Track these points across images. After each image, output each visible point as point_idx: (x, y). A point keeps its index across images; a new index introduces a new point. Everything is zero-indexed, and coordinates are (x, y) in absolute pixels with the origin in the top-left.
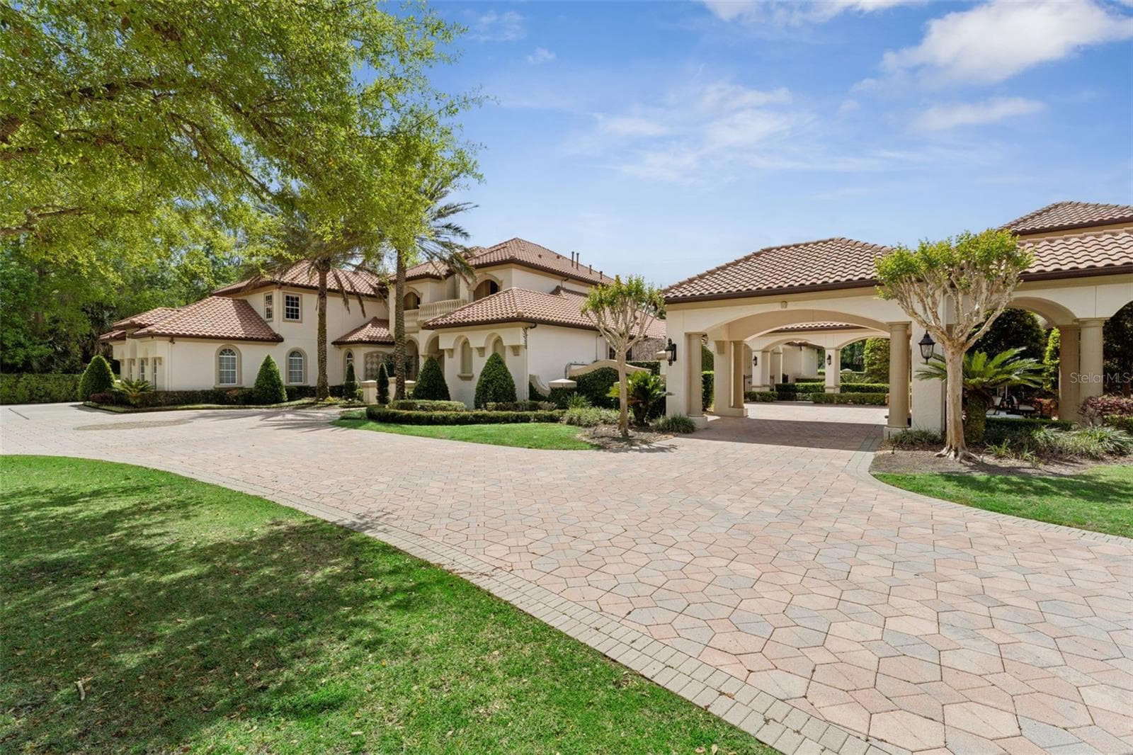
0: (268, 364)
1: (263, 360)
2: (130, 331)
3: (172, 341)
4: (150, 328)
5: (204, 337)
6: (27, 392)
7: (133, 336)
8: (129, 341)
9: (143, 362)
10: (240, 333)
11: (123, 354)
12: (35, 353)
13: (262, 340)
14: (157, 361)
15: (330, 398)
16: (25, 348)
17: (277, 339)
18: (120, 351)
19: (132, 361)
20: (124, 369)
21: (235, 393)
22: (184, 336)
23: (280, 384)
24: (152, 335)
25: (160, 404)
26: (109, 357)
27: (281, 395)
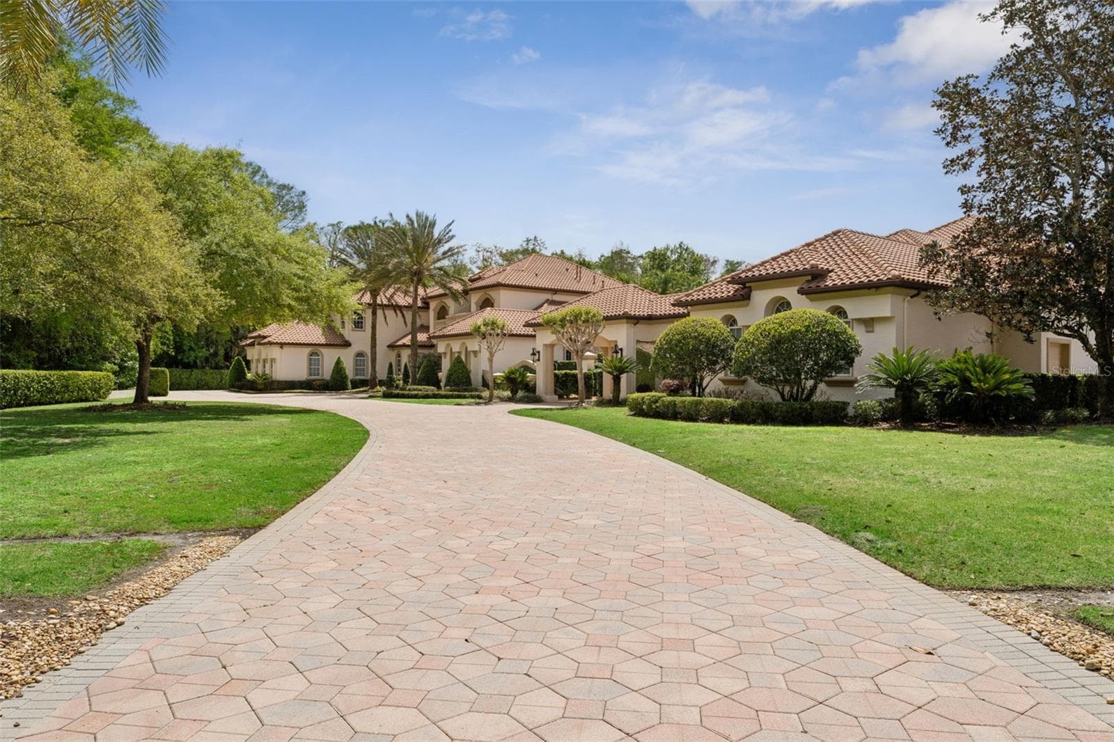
0: (338, 362)
1: (336, 360)
2: (257, 340)
3: (281, 347)
4: (269, 339)
5: (300, 344)
6: (196, 382)
7: (259, 344)
8: (257, 347)
9: (265, 361)
10: (323, 341)
11: (253, 356)
12: (200, 354)
13: (337, 345)
14: (273, 360)
15: (378, 387)
16: (195, 351)
17: (347, 344)
18: (252, 354)
19: (258, 360)
20: (253, 366)
21: (318, 383)
22: (289, 344)
23: (346, 377)
24: (270, 343)
25: (274, 389)
26: (245, 358)
27: (347, 385)
